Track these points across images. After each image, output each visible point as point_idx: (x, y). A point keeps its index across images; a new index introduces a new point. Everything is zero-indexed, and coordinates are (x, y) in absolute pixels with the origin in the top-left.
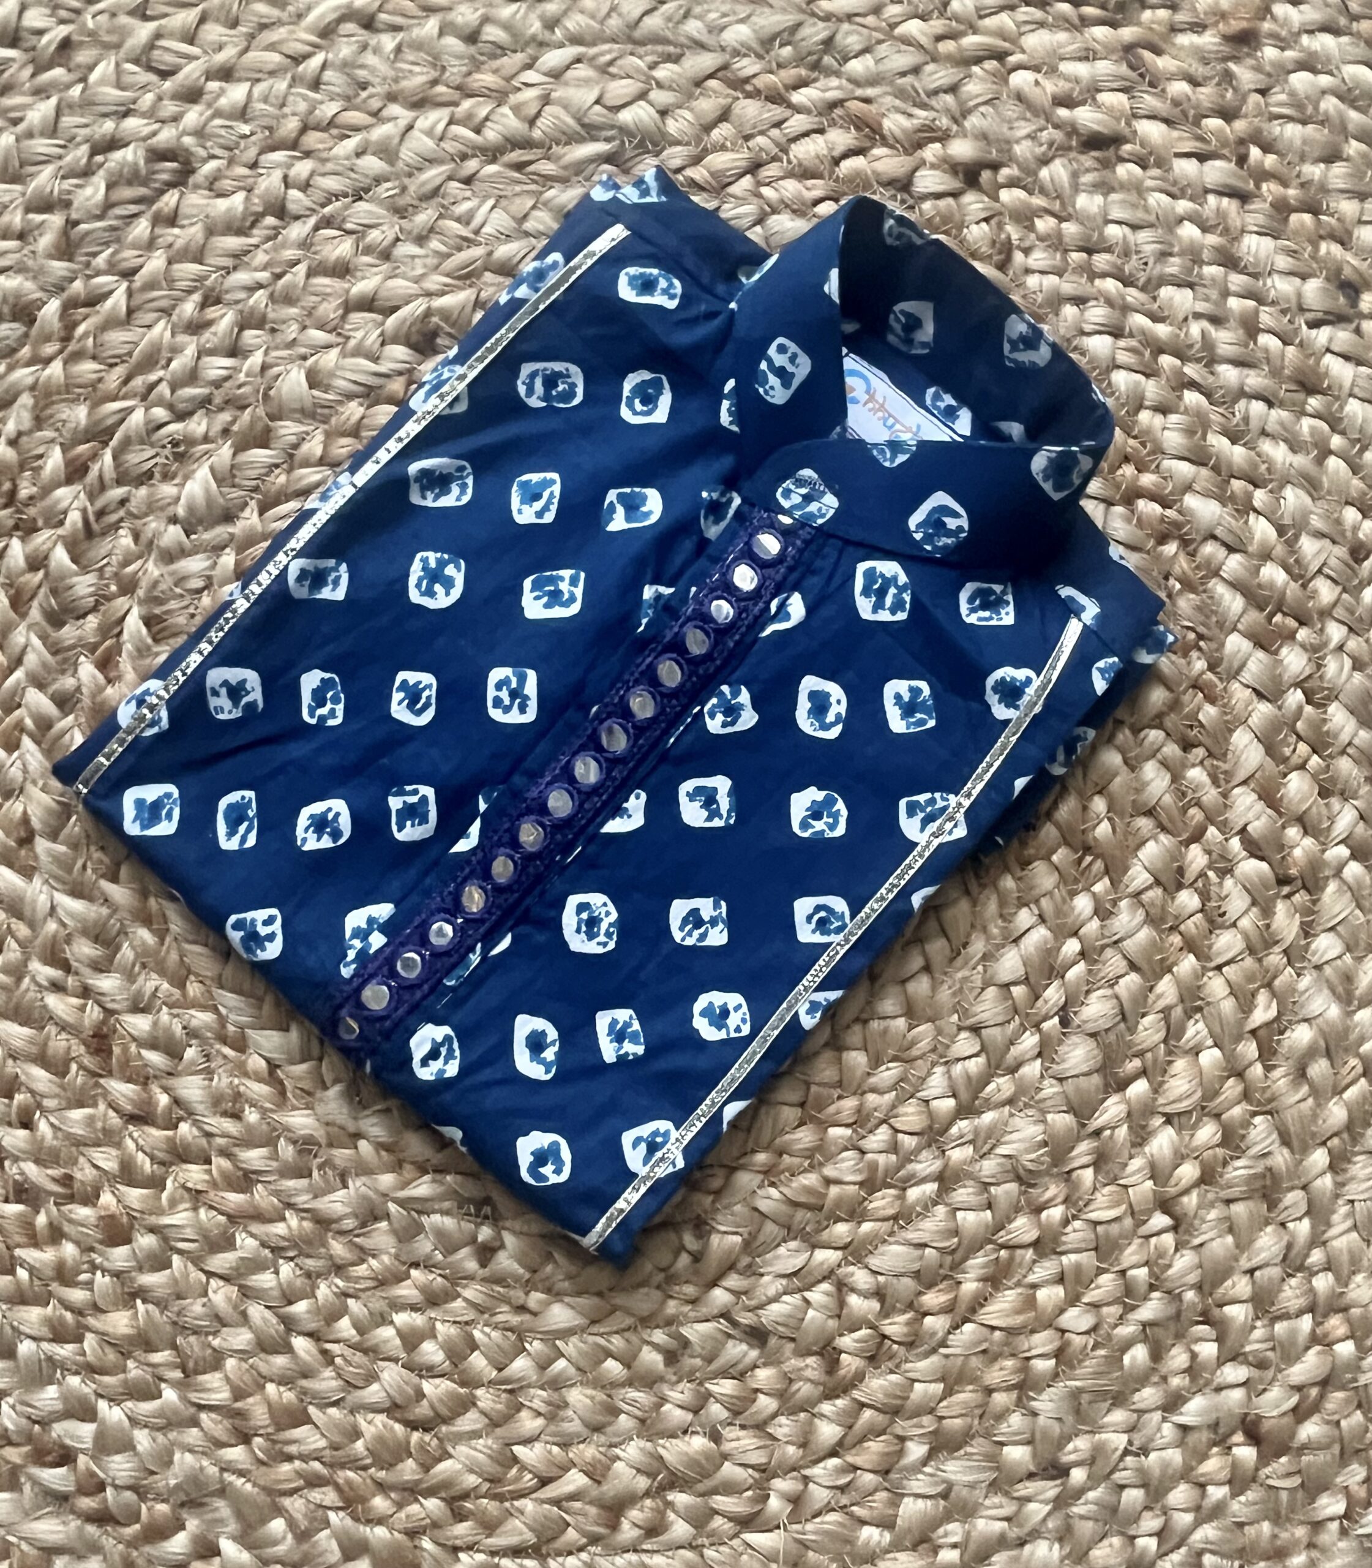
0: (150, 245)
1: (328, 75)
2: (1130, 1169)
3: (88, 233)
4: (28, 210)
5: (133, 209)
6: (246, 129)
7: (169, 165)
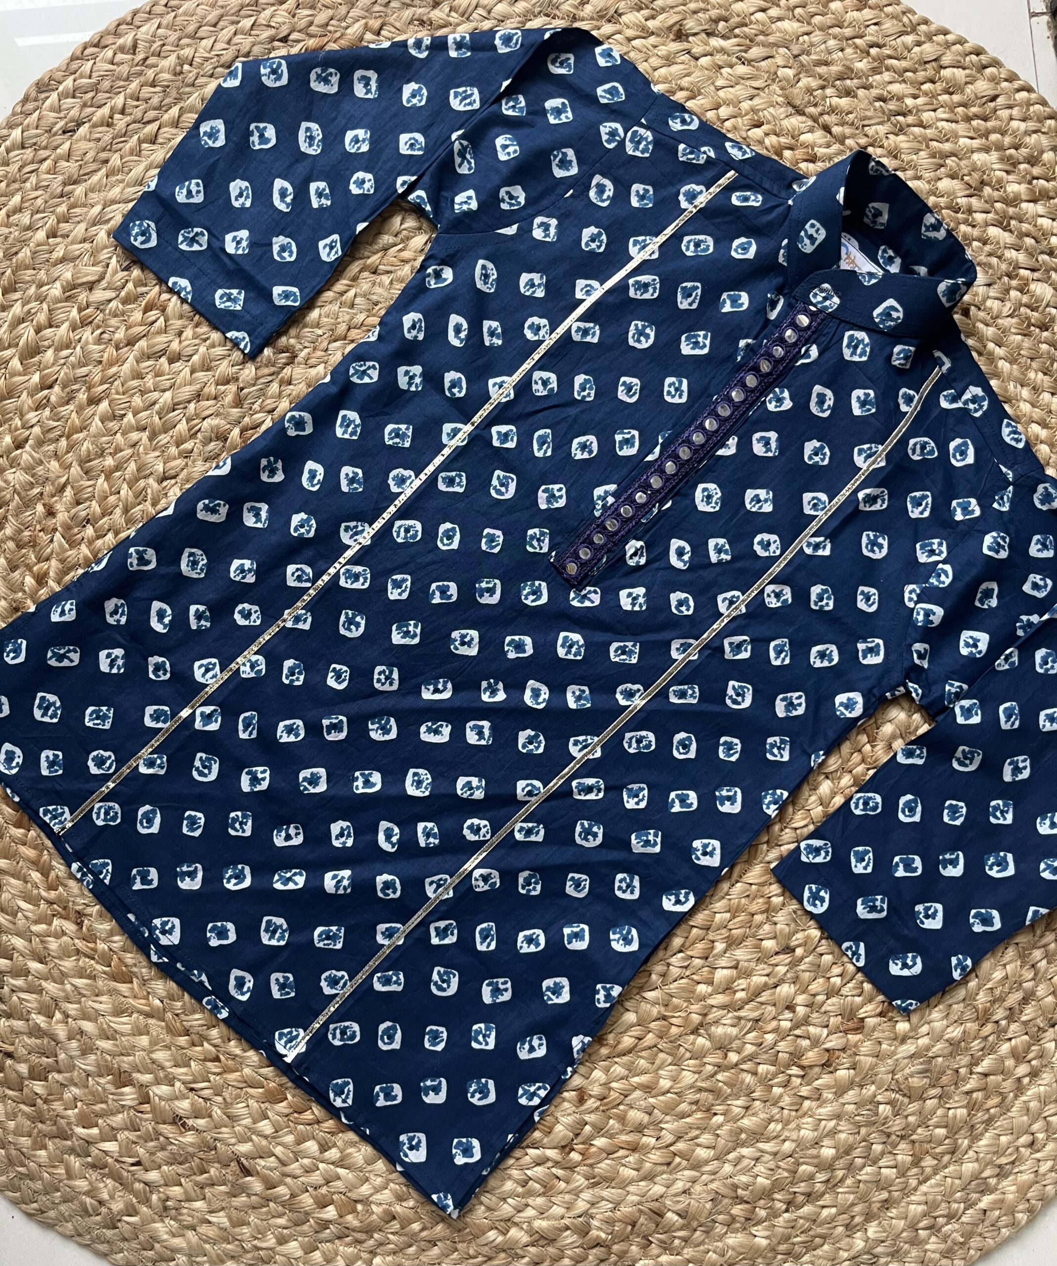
0: (280, 396)
1: (358, 300)
2: (810, 801)
3: (249, 393)
4: (217, 384)
5: (270, 378)
6: (320, 332)
7: (284, 355)
